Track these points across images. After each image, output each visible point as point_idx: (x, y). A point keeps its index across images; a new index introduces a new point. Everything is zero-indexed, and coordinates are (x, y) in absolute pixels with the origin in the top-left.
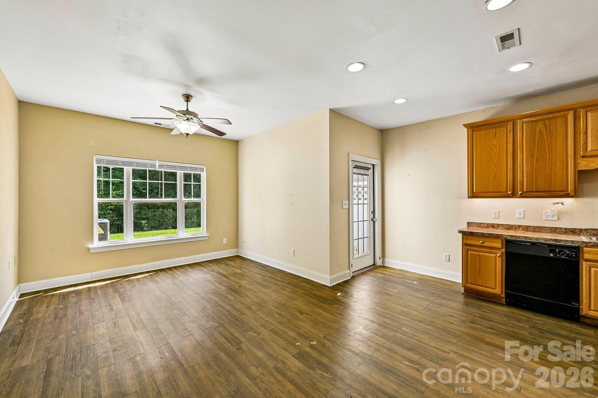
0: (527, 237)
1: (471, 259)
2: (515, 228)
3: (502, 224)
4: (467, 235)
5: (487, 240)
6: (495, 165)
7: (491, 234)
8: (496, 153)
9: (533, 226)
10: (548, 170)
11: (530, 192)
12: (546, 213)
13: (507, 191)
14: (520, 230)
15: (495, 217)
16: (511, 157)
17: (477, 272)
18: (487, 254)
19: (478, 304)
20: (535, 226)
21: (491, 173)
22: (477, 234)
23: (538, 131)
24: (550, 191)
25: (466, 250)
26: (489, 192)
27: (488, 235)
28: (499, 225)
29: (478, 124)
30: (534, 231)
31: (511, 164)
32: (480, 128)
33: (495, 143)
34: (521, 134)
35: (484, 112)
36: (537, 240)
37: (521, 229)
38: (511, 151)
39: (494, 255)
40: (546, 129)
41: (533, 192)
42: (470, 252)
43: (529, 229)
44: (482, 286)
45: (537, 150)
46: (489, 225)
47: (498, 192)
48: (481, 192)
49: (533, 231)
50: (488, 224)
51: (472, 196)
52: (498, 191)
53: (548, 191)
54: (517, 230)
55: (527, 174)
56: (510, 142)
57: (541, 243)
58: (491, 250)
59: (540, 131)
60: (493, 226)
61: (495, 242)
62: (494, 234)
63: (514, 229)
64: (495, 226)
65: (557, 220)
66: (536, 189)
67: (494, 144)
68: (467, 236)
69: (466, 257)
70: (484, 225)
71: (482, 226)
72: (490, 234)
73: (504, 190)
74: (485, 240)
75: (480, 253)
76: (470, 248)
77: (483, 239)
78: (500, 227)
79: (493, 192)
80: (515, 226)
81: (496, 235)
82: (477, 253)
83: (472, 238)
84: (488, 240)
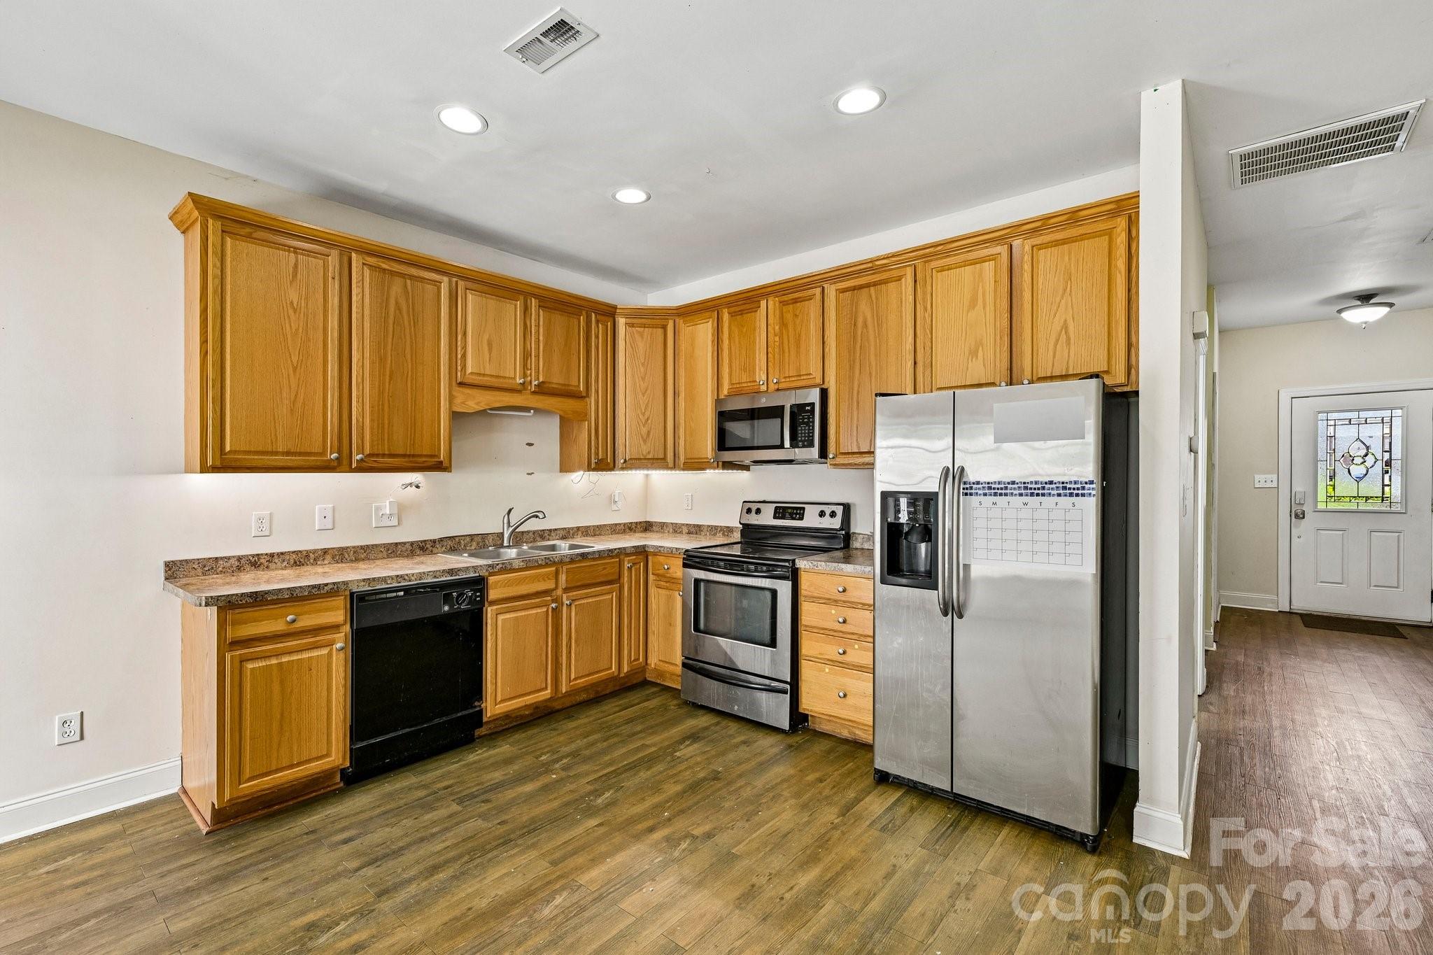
0: (402, 576)
1: (253, 688)
2: (315, 560)
3: (282, 554)
4: (241, 606)
5: (307, 608)
6: (295, 369)
7: (318, 587)
8: (297, 330)
9: (354, 547)
10: (410, 403)
11: (377, 455)
12: (378, 509)
13: (323, 453)
14: (326, 562)
15: (261, 534)
16: (336, 353)
17: (275, 726)
18: (305, 655)
19: (297, 831)
20: (358, 547)
21: (281, 393)
22: (275, 597)
23: (392, 301)
24: (414, 456)
25: (237, 664)
26: (276, 453)
27: (309, 592)
28: (272, 555)
29: (241, 213)
30: (357, 560)
31: (336, 375)
32: (251, 233)
33: (294, 296)
34: (361, 294)
35: (227, 179)
36: (420, 580)
37: (328, 557)
38: (336, 334)
39: (325, 651)
40: (407, 300)
41: (384, 455)
42: (250, 666)
43: (347, 556)
44: (291, 766)
45: (392, 350)
46: (242, 561)
47: (300, 454)
48: (249, 452)
49: (354, 559)
50: (239, 559)
51: (218, 463)
52: (302, 451)
53: (409, 456)
54: (319, 563)
55: (372, 407)
56: (333, 310)
57: (425, 586)
58: (318, 638)
59: (397, 303)
60: (255, 562)
61: (327, 610)
62: (326, 585)
63: (312, 561)
64: (262, 561)
65: (397, 524)
66: (389, 450)
67: (292, 303)
68: (237, 611)
69: (237, 689)
70: (228, 565)
71: (220, 569)
72: (314, 587)
73: (317, 448)
74: (298, 610)
75: (285, 659)
76: (252, 650)
77: (292, 610)
78: (277, 561)
79: (288, 453)
80: (315, 551)
81: (331, 586)
82: (274, 661)
83: (257, 614)
84: (308, 606)
